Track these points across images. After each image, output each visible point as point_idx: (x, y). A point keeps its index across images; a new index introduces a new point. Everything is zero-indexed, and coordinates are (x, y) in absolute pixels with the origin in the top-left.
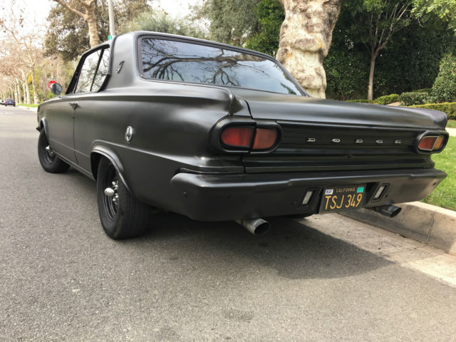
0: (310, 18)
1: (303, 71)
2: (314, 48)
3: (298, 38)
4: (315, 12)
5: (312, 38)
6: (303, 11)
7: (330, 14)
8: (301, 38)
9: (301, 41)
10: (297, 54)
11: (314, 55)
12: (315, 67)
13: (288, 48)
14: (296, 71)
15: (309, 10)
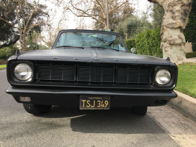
0: (174, 13)
1: (171, 37)
2: (176, 26)
3: (168, 23)
4: (177, 10)
5: (175, 22)
6: (171, 11)
7: (185, 11)
8: (170, 23)
9: (170, 24)
10: (169, 30)
11: (177, 30)
12: (178, 35)
13: (165, 28)
14: (168, 37)
15: (174, 10)
